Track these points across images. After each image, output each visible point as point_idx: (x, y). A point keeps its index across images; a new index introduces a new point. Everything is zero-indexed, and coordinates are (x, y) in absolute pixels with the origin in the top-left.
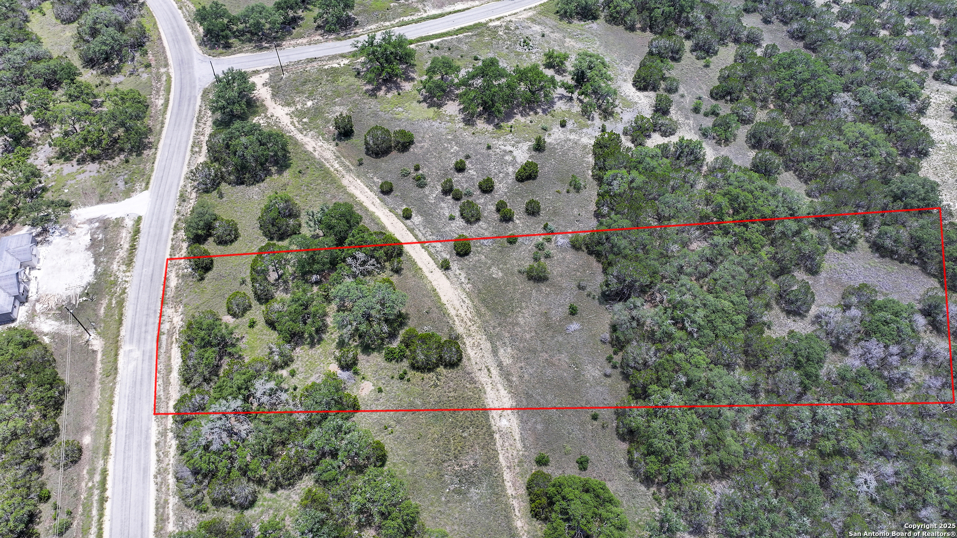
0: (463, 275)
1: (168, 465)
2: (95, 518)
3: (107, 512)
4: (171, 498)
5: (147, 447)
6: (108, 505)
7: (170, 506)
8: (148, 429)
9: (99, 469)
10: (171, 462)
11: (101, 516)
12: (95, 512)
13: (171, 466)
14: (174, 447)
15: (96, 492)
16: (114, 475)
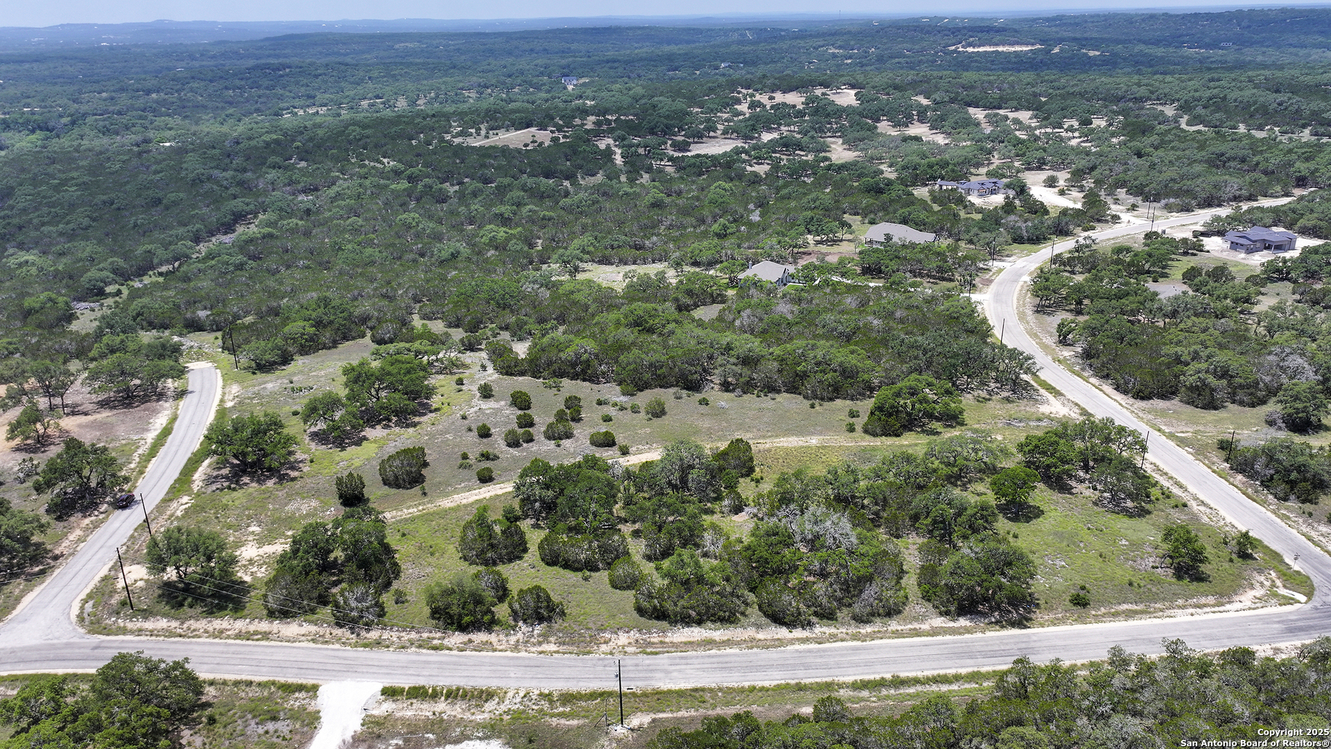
0: (640, 447)
1: (847, 634)
2: (919, 688)
3: (912, 674)
4: (890, 628)
5: (824, 650)
6: (903, 675)
7: (899, 628)
8: (797, 651)
9: (851, 693)
10: (844, 631)
11: (916, 681)
12: (912, 690)
13: (849, 631)
14: (825, 629)
15: (884, 692)
16: (862, 674)
